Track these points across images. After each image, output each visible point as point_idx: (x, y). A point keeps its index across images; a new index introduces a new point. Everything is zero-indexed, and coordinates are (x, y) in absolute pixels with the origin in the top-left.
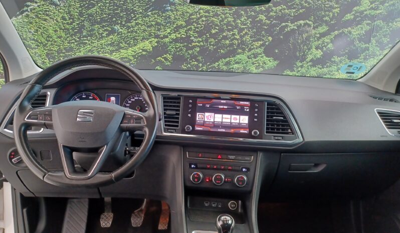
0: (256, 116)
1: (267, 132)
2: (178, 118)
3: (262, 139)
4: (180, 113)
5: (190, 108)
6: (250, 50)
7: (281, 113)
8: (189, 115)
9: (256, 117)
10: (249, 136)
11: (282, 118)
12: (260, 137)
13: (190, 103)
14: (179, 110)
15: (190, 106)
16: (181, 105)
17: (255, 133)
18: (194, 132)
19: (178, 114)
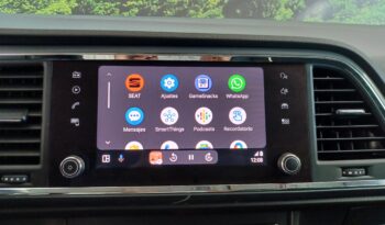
0: (285, 110)
1: (321, 157)
2: (37, 134)
3: (311, 181)
4: (44, 114)
5: (75, 98)
6: (205, 10)
7: (359, 96)
8: (74, 121)
9: (285, 114)
10: (271, 172)
11: (362, 111)
12: (305, 176)
13: (76, 82)
14: (38, 107)
15: (76, 90)
16: (46, 88)
17: (290, 164)
18: (93, 175)
19: (38, 120)
